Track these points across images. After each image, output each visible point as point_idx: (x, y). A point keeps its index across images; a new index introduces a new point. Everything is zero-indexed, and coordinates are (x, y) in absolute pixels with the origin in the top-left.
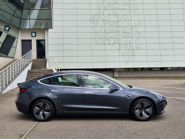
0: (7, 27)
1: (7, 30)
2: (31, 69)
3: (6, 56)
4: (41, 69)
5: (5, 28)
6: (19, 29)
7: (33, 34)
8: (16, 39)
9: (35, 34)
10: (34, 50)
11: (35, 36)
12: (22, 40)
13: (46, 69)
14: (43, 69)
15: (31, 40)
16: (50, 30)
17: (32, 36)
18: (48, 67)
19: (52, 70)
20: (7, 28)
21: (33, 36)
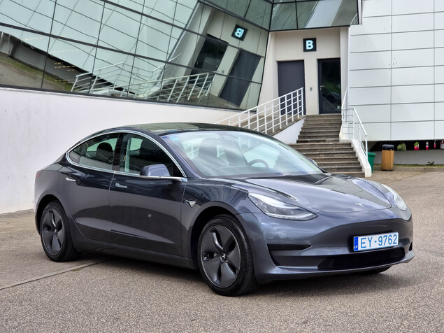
0: (238, 29)
3: (234, 107)
4: (324, 141)
5: (235, 30)
6: (269, 31)
7: (307, 45)
8: (262, 60)
9: (315, 44)
10: (311, 89)
12: (279, 63)
13: (338, 141)
14: (329, 141)
15: (302, 61)
16: (353, 29)
17: (305, 50)
18: (343, 137)
19: (350, 144)
20: (240, 32)
21: (308, 48)
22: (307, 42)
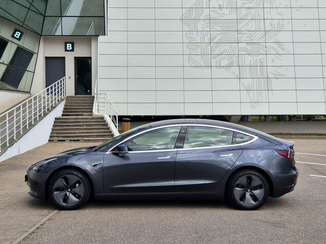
0: (17, 32)
1: (18, 37)
2: (63, 115)
3: (11, 88)
4: (82, 115)
5: (14, 33)
6: (41, 36)
7: (68, 47)
8: (35, 56)
9: (73, 46)
10: (70, 78)
11: (73, 50)
12: (47, 58)
13: (92, 115)
14: (85, 115)
15: (64, 58)
16: (101, 38)
17: (66, 50)
18: (95, 112)
19: (103, 118)
20: (18, 34)
21: (68, 49)
22: (68, 45)
